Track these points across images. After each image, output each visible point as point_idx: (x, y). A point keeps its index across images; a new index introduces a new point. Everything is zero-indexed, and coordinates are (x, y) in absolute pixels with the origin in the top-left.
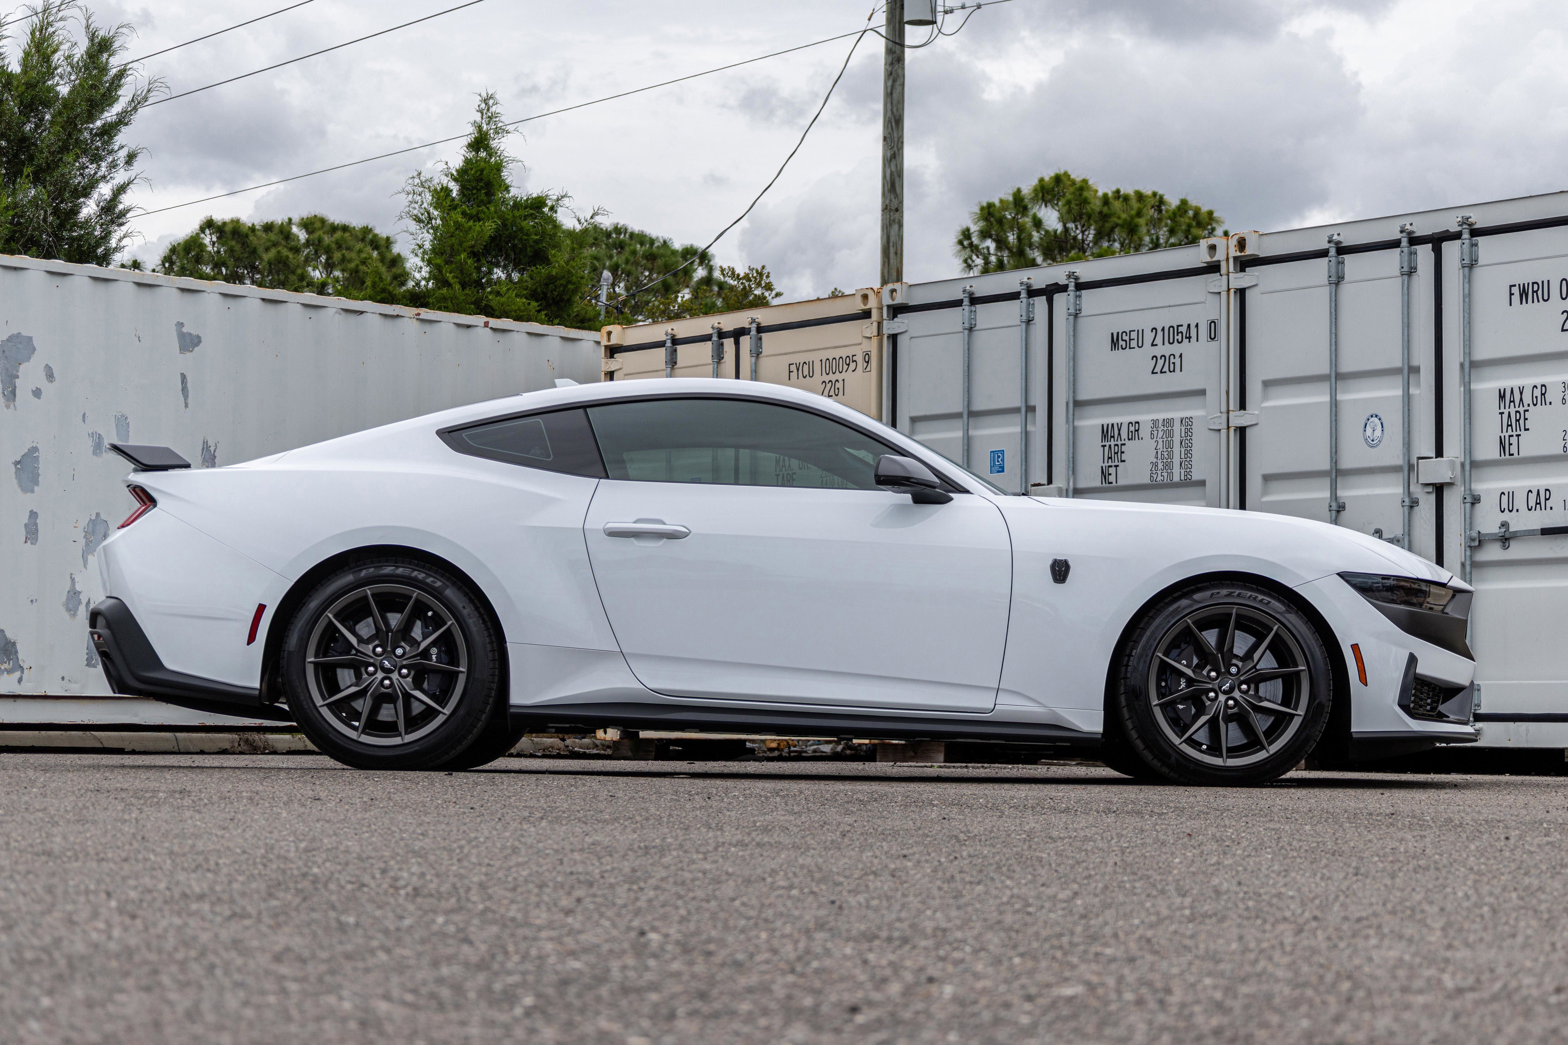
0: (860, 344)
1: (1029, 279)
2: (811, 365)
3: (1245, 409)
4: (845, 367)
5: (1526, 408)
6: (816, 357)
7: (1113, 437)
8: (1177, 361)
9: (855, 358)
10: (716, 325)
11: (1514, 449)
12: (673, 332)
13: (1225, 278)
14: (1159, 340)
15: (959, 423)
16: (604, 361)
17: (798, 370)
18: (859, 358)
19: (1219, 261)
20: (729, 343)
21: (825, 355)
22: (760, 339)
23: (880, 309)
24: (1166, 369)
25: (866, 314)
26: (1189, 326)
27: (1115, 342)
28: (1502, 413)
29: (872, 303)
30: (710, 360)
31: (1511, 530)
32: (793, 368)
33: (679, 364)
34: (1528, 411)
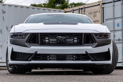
0: (99, 9)
2: (92, 12)
4: (97, 12)
10: (79, 8)
12: (73, 9)
15: (112, 20)
17: (90, 13)
20: (81, 10)
22: (85, 9)
25: (99, 5)
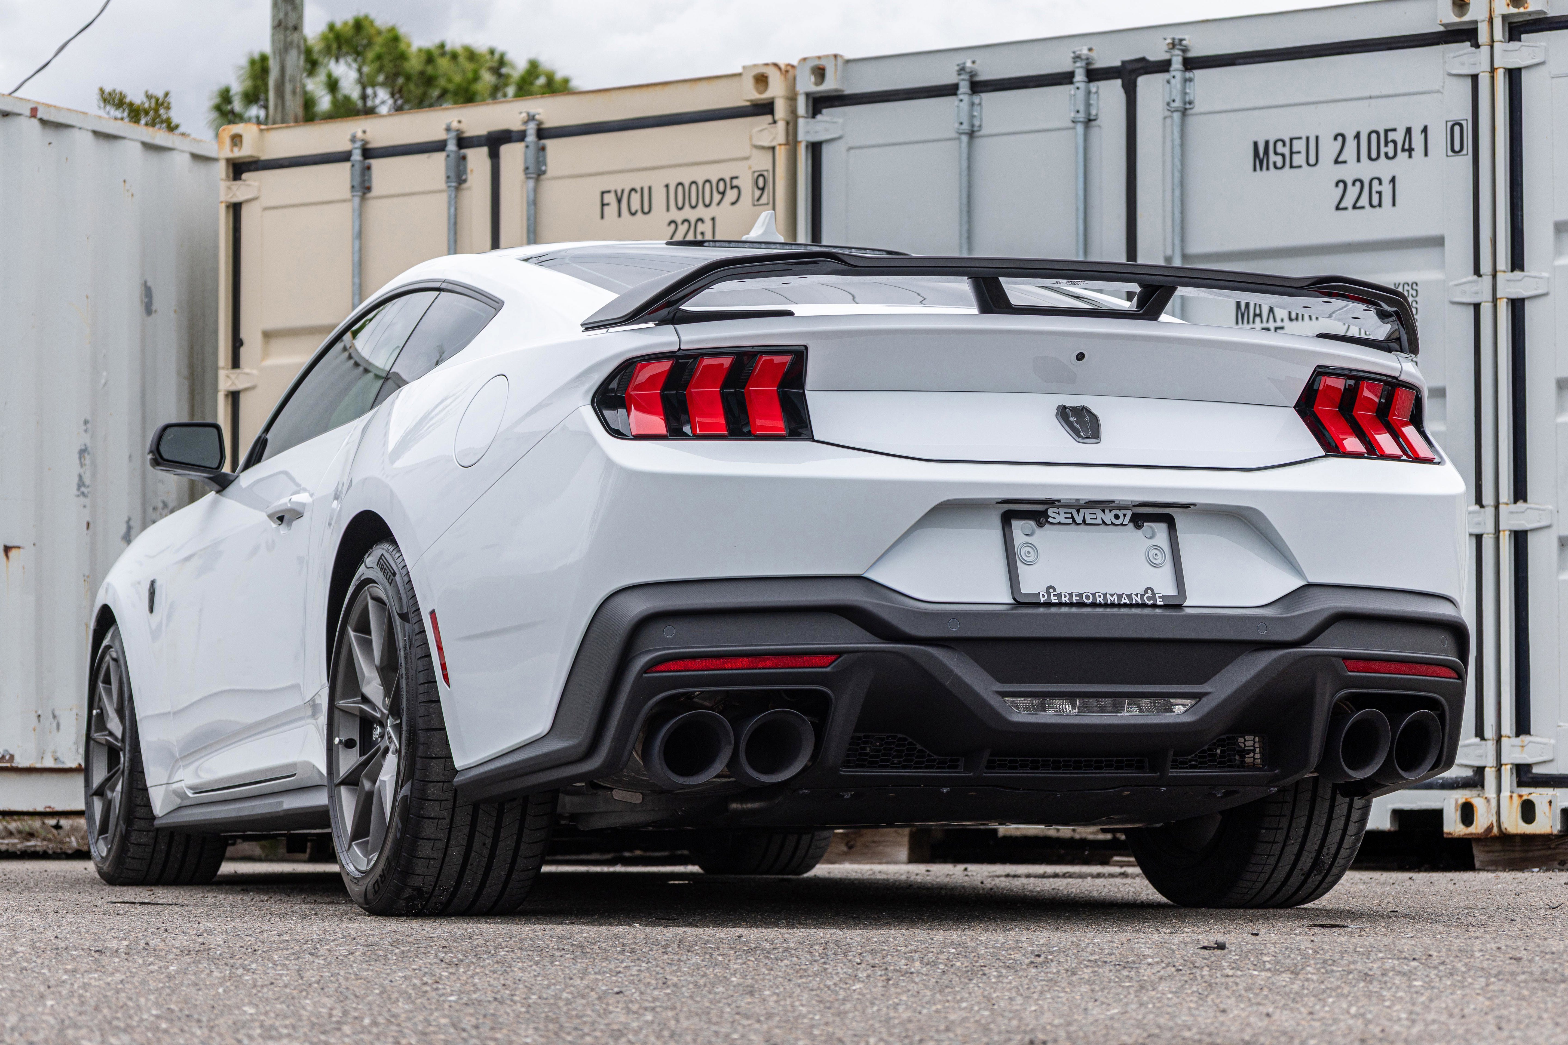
0: (747, 158)
1: (1090, 50)
2: (645, 192)
3: (1522, 269)
4: (717, 197)
6: (657, 181)
7: (1260, 315)
8: (1386, 189)
9: (735, 182)
10: (455, 125)
13: (1485, 50)
14: (1350, 152)
16: (223, 185)
17: (619, 201)
18: (746, 183)
19: (1476, 22)
20: (478, 156)
21: (673, 177)
22: (543, 149)
23: (792, 99)
24: (1364, 201)
26: (1409, 131)
27: (1261, 157)
29: (776, 90)
30: (441, 184)
32: (610, 198)
33: (374, 192)
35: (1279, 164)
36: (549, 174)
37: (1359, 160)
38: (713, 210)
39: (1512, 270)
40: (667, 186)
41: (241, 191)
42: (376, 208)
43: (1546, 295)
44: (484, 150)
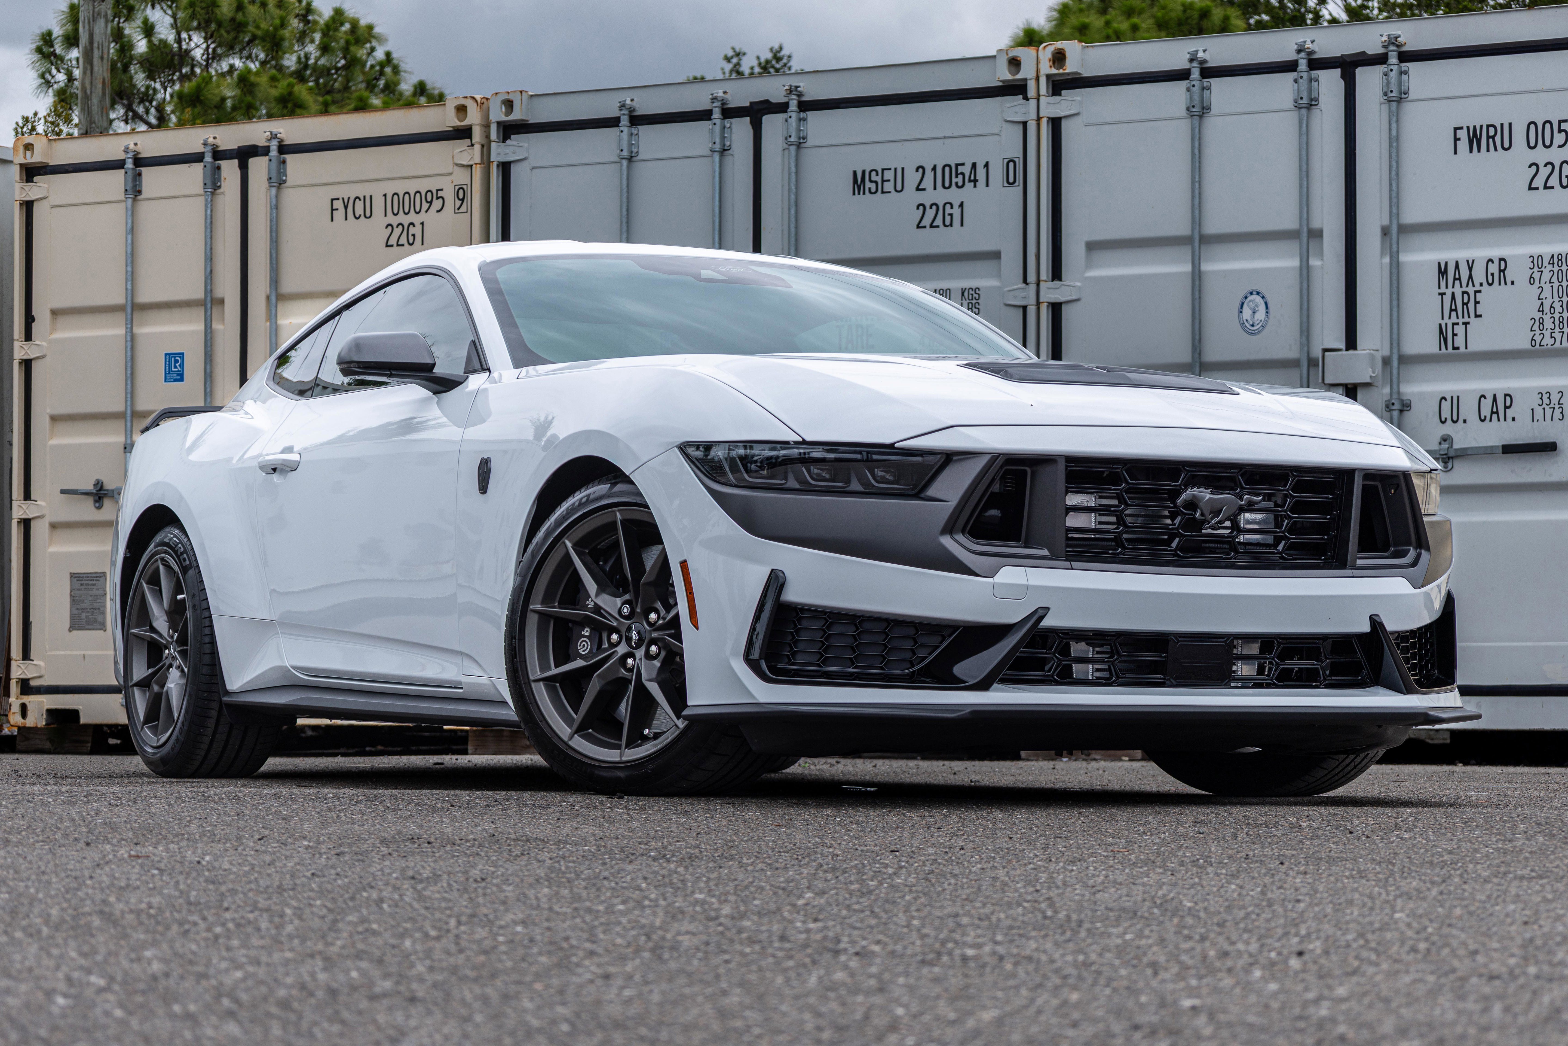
0: (450, 174)
1: (725, 92)
2: (367, 200)
3: (1060, 279)
4: (425, 206)
5: (1478, 288)
6: (377, 191)
8: (956, 212)
9: (440, 194)
10: (211, 140)
11: (1460, 341)
12: (137, 149)
13: (1033, 102)
14: (928, 182)
16: (18, 186)
17: (346, 208)
18: (449, 194)
19: (1026, 80)
20: (230, 167)
21: (390, 188)
22: (284, 162)
23: (486, 126)
24: (939, 221)
25: (463, 133)
26: (974, 165)
27: (859, 183)
28: (1442, 294)
29: (473, 117)
30: (200, 189)
31: (1456, 446)
32: (338, 204)
33: (144, 195)
34: (1480, 291)
35: (873, 190)
36: (288, 184)
37: (935, 188)
38: (422, 216)
39: (1053, 280)
40: (385, 195)
41: (32, 192)
42: (145, 208)
43: (1078, 300)
44: (235, 162)
